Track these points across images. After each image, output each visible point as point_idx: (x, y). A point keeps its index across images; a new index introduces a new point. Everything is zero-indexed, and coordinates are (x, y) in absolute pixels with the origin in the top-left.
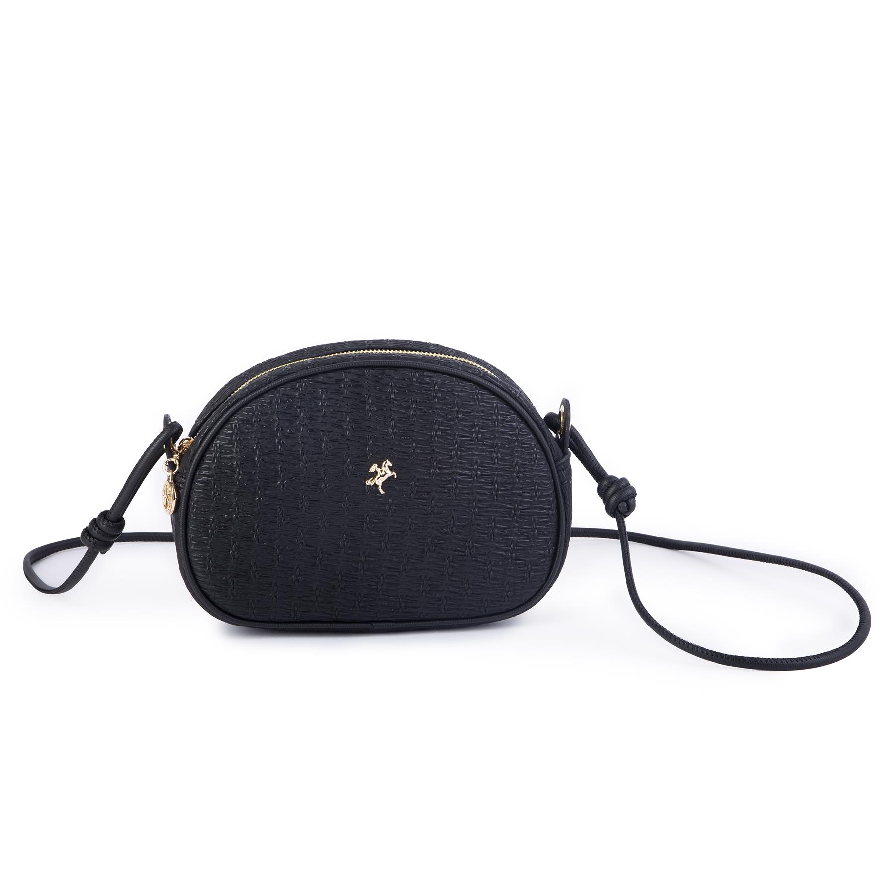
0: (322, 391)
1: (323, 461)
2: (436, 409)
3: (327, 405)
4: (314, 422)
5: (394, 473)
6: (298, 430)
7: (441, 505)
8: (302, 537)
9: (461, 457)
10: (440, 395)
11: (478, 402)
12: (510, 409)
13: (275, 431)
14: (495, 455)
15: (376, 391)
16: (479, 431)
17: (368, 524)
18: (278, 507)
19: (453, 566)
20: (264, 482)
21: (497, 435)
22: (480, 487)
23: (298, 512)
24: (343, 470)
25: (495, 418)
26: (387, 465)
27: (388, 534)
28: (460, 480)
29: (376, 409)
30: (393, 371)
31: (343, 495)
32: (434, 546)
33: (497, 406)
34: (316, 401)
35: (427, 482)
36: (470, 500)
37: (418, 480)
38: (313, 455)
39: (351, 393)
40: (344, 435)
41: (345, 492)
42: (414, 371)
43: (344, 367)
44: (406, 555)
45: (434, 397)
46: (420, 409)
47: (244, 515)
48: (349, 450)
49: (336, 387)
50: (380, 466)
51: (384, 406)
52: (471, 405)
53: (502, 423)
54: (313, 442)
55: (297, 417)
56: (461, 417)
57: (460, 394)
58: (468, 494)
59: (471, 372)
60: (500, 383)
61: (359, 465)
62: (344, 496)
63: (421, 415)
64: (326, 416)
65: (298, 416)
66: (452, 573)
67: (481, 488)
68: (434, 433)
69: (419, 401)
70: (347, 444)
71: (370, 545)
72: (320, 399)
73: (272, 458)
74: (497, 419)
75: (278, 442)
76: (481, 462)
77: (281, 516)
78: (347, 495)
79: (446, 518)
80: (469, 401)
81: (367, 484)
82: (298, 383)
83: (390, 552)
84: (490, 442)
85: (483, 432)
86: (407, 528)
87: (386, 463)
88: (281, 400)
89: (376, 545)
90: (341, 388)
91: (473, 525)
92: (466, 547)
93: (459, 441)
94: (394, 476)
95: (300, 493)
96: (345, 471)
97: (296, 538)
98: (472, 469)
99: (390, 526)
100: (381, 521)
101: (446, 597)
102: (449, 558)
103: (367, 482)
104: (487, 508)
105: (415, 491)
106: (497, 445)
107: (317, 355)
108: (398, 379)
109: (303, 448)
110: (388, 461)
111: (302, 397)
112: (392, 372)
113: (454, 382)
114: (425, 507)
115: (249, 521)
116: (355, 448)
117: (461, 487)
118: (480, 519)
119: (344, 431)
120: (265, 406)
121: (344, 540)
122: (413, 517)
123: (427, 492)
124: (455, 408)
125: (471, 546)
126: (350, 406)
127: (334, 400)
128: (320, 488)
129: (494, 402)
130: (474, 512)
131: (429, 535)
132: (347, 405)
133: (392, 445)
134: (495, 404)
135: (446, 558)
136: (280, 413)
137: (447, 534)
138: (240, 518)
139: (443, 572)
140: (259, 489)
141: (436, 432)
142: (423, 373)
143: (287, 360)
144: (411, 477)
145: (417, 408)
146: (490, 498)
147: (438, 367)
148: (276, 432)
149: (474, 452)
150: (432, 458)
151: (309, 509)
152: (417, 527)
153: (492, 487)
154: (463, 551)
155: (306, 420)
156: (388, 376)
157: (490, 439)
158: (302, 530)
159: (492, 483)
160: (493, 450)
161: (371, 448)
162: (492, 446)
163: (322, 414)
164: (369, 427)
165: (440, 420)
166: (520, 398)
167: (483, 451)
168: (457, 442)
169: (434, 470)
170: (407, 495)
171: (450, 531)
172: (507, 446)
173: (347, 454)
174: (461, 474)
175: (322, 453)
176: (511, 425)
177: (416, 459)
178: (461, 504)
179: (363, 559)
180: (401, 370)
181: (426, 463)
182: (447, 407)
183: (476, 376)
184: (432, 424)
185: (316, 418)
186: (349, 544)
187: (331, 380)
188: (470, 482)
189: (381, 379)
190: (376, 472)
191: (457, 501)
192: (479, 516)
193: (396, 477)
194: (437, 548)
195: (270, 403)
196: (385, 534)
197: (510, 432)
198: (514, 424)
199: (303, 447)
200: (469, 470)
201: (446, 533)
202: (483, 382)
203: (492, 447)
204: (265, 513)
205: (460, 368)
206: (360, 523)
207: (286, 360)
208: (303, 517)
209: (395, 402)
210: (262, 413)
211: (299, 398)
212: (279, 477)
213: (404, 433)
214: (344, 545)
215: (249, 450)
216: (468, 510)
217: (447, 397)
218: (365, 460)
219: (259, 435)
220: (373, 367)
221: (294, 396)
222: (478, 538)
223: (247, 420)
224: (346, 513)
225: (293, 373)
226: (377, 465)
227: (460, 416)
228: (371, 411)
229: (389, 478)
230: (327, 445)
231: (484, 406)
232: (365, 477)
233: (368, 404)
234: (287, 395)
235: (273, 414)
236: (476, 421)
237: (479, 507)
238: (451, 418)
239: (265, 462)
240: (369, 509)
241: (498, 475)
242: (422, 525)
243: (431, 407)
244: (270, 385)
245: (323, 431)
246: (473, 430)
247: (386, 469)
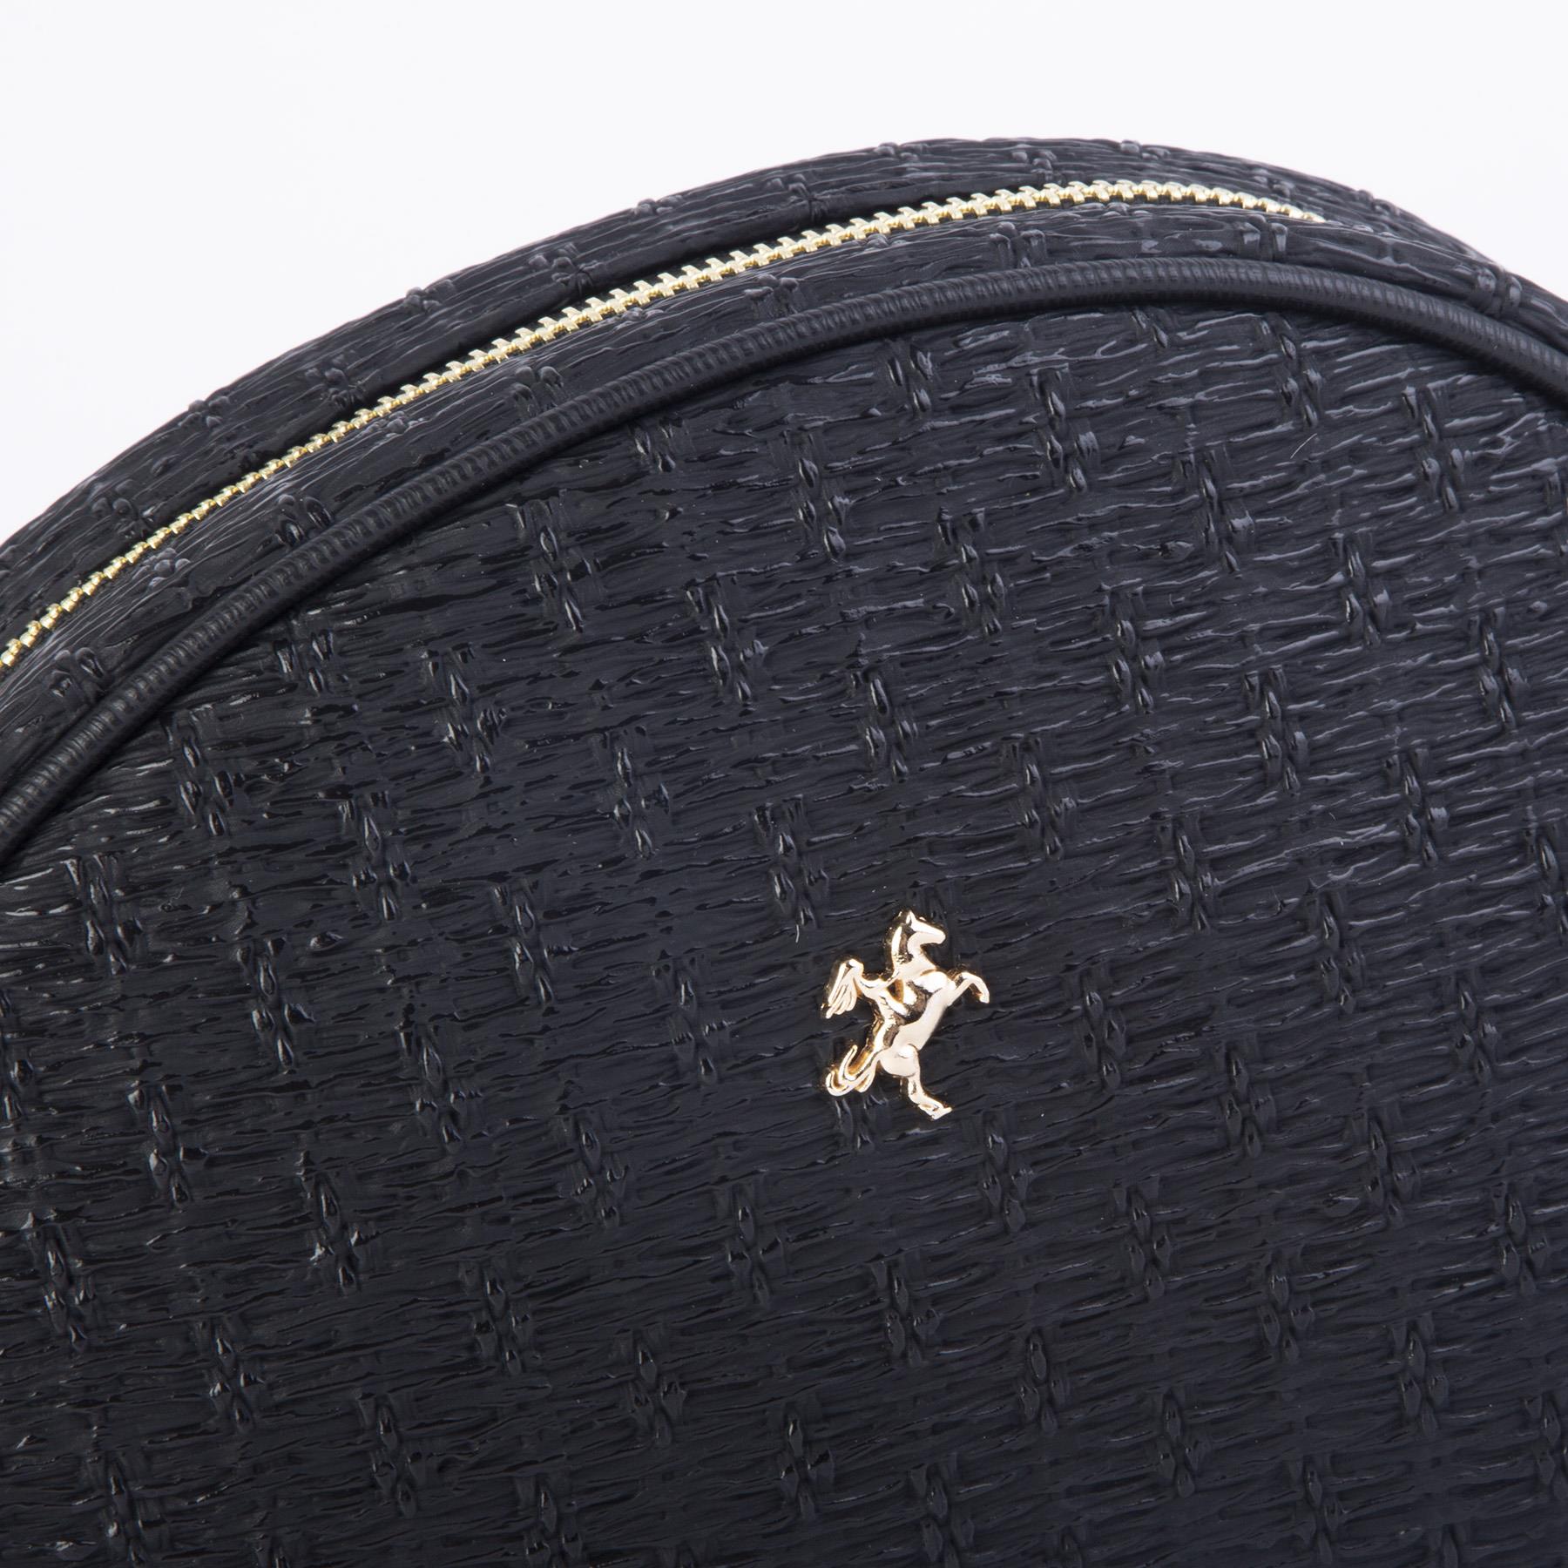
0: (432, 654)
1: (540, 1043)
2: (1094, 526)
3: (490, 728)
4: (441, 845)
5: (970, 978)
6: (364, 920)
7: (1289, 1066)
8: (549, 1519)
9: (1319, 758)
10: (1088, 439)
11: (1316, 408)
12: (1496, 387)
13: (237, 968)
14: (1490, 682)
15: (737, 546)
16: (1372, 574)
17: (906, 1318)
18: (356, 1394)
19: (1446, 1361)
20: (229, 1279)
21: (1474, 563)
22: (1469, 890)
23: (481, 1385)
24: (673, 1059)
25: (1432, 466)
26: (914, 946)
27: (1039, 1331)
28: (1351, 891)
29: (762, 649)
30: (785, 387)
31: (713, 1203)
32: (1314, 1305)
33: (1423, 394)
34: (421, 722)
35: (1170, 968)
36: (1434, 984)
37: (1117, 970)
38: (468, 1028)
39: (603, 608)
40: (621, 859)
41: (723, 1179)
42: (899, 347)
43: (502, 466)
44: (1170, 1396)
45: (1061, 463)
46: (1007, 560)
47: (170, 1507)
48: (669, 929)
49: (505, 602)
50: (878, 966)
51: (802, 614)
52: (1282, 440)
53: (1484, 485)
54: (459, 958)
55: (345, 848)
56: (1248, 529)
57: (1200, 396)
58: (1416, 953)
59: (1216, 245)
60: (1397, 253)
61: (755, 997)
62: (723, 1202)
63: (1021, 591)
64: (503, 790)
65: (353, 843)
66: (1452, 1392)
67: (1476, 896)
68: (1124, 666)
69: (988, 514)
70: (652, 901)
71: (956, 1424)
72: (441, 702)
73: (249, 1124)
74: (1449, 471)
75: (266, 1024)
76: (1433, 746)
77: (391, 1442)
78: (737, 1192)
79: (1335, 1134)
80: (1264, 417)
81: (835, 1092)
82: (280, 644)
83: (1078, 1416)
84: (1450, 617)
85: (1392, 573)
86: (1136, 1262)
87: (908, 933)
88: (223, 777)
89: (986, 1412)
90: (536, 599)
91: (1495, 1117)
92: (1495, 1241)
93: (1278, 668)
94: (971, 992)
95: (461, 1274)
96: (685, 1056)
97: (518, 1537)
98: (1394, 805)
99: (1036, 1288)
100: (976, 1273)
101: (1451, 1531)
102: (1413, 1327)
103: (829, 1080)
104: (1538, 996)
105: (1122, 1038)
106: (1488, 618)
107: (292, 427)
108: (828, 429)
109: (410, 1009)
110: (911, 916)
111: (341, 727)
112: (781, 398)
113: (1145, 336)
114: (1203, 1111)
115: (211, 1533)
116: (702, 907)
117: (1369, 931)
118: (1527, 1073)
119: (617, 837)
120: (134, 839)
121: (798, 1451)
122: (1153, 1190)
123: (1187, 1024)
124: (1198, 487)
125: (1520, 1232)
126: (620, 689)
127: (521, 686)
128: (572, 1207)
129: (1402, 375)
130: (1480, 1046)
131: (1268, 1259)
132: (598, 686)
133: (911, 814)
134: (1410, 390)
135: (1399, 1336)
136: (241, 857)
137: (1368, 1217)
138: (149, 1536)
139: (1398, 1407)
140: (213, 1327)
141: (1133, 659)
142: (956, 344)
143: (132, 512)
144: (1070, 968)
145: (986, 560)
146: (1537, 937)
147: (1026, 279)
148: (246, 971)
149: (1378, 704)
150: (1156, 816)
151: (541, 1348)
152: (1190, 1241)
153: (1531, 870)
154: (1485, 1265)
155: (398, 848)
156: (771, 426)
157: (1442, 596)
158: (540, 1482)
159: (1520, 847)
160: (1472, 656)
161: (796, 874)
162: (1463, 638)
163: (473, 787)
164: (751, 763)
165: (1134, 582)
166: (1535, 302)
167: (1422, 679)
168: (1267, 679)
169: (1192, 878)
170: (1078, 1077)
171: (1377, 1197)
172: (1540, 605)
173: (664, 955)
174: (1344, 857)
175: (522, 1002)
176: (1534, 475)
177: (1066, 857)
178: (1394, 1024)
179: (937, 1504)
180: (830, 362)
181: (1127, 860)
182: (1151, 497)
183: (1257, 258)
184: (1098, 623)
185: (449, 820)
186: (831, 1463)
187: (462, 569)
188: (1409, 882)
189: (738, 462)
190: (866, 1008)
191: (1369, 1017)
192: (1511, 1056)
193: (985, 997)
194: (1334, 1307)
195: (166, 814)
196: (1019, 1344)
197: (1541, 521)
198: (1546, 464)
199: (407, 1001)
200: (1380, 813)
201: (1363, 1212)
202: (1307, 280)
203: (1465, 638)
204: (291, 1459)
205: (1148, 245)
206: (857, 1328)
207: (125, 512)
208: (521, 1407)
209: (858, 569)
210: (132, 889)
211: (324, 740)
212: (305, 1219)
213: (956, 725)
214: (806, 1480)
215: (103, 1121)
216: (1443, 1047)
217: (1132, 440)
218: (781, 959)
219: (145, 1018)
220: (666, 408)
221: (290, 738)
222: (1541, 1172)
223: (52, 953)
224: (763, 1295)
225: (222, 591)
226: (858, 966)
227: (1237, 523)
228: (740, 668)
229: (949, 1013)
230: (535, 946)
231: (1352, 422)
232: (811, 1057)
233: (714, 636)
234: (250, 741)
235: (202, 870)
236: (1335, 520)
237: (1499, 1008)
238: (1191, 557)
239: (212, 1162)
240: (892, 1232)
241: (1538, 790)
242: (1212, 1218)
243: (1064, 530)
244: (119, 706)
245: (499, 877)
246: (1338, 577)
247: (915, 970)
